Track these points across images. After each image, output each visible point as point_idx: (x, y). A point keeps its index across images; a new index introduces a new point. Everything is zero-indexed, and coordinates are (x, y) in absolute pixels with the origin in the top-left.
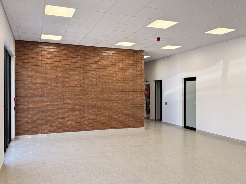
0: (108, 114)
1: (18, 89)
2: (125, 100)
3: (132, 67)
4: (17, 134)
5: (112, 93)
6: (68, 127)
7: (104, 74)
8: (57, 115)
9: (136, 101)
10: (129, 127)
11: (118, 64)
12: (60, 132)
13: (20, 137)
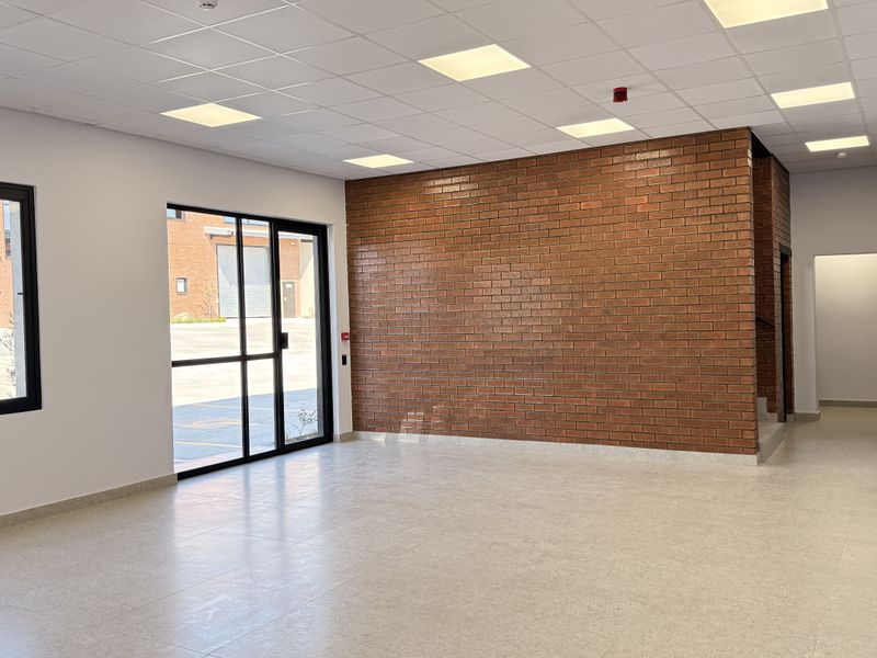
0: (594, 389)
1: (356, 308)
2: (663, 336)
3: (688, 204)
4: (358, 425)
5: (607, 312)
6: (470, 421)
7: (576, 247)
8: (442, 382)
9: (712, 345)
10: (685, 448)
11: (629, 201)
12: (450, 433)
13: (363, 434)
